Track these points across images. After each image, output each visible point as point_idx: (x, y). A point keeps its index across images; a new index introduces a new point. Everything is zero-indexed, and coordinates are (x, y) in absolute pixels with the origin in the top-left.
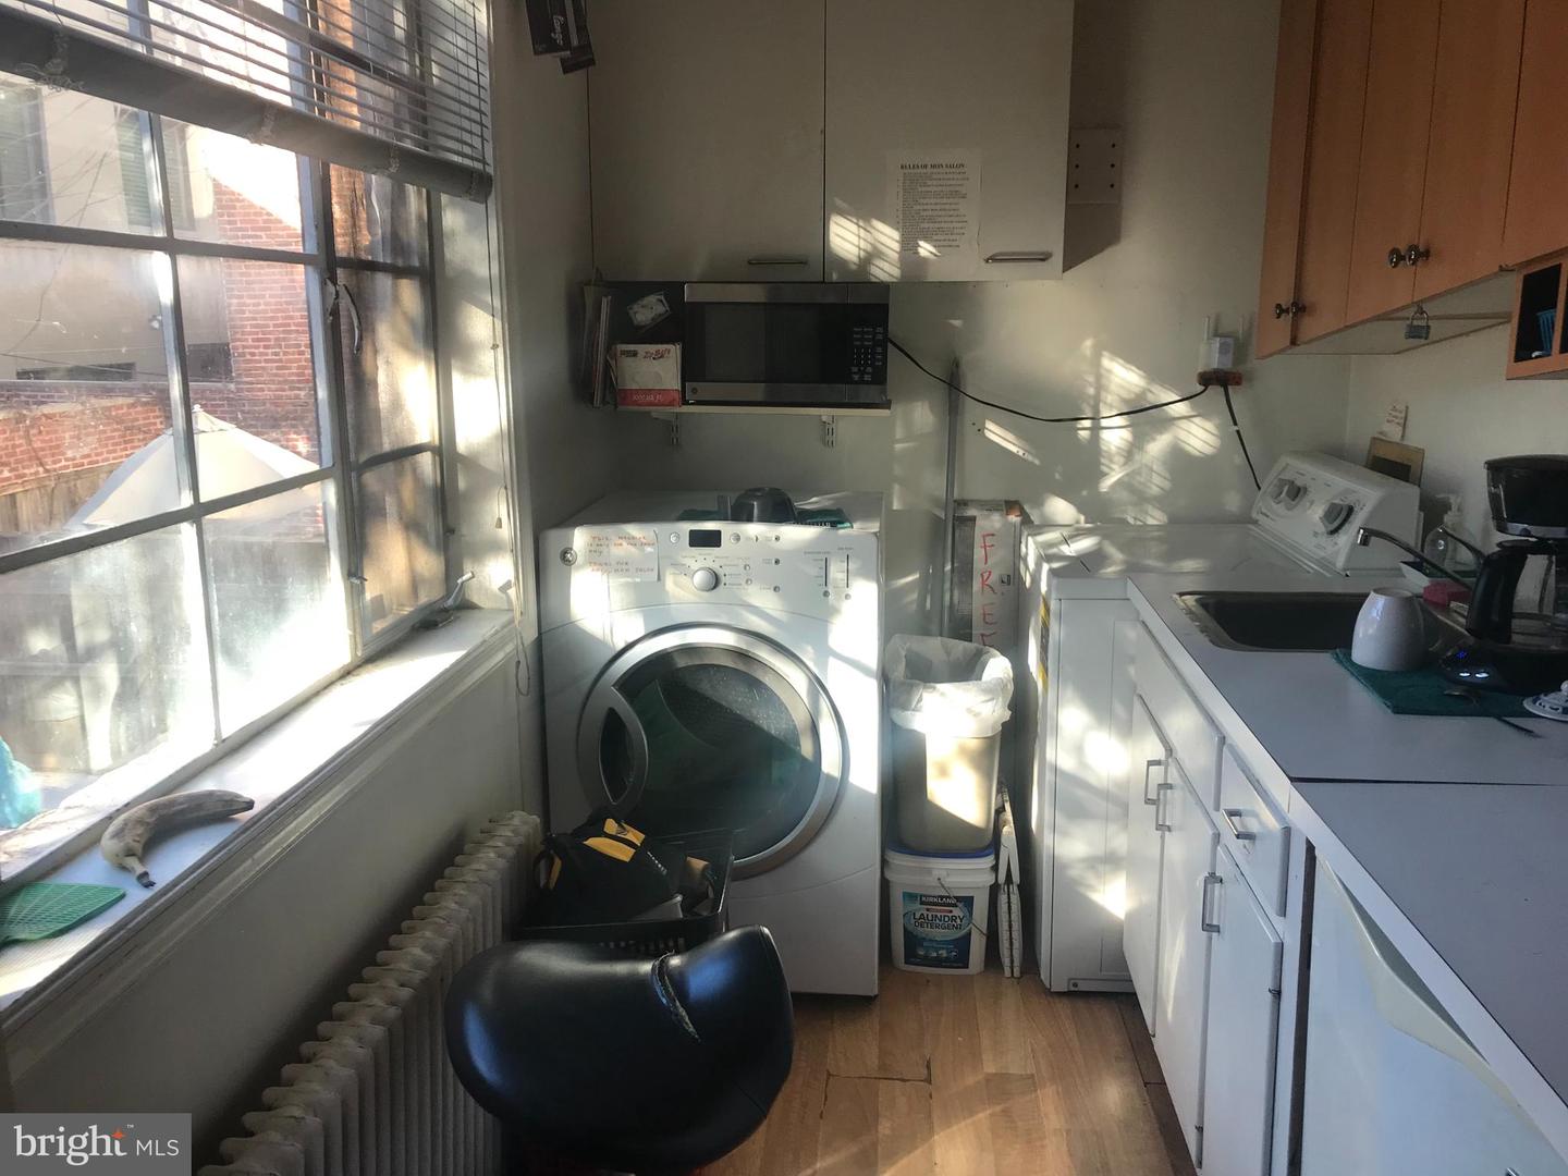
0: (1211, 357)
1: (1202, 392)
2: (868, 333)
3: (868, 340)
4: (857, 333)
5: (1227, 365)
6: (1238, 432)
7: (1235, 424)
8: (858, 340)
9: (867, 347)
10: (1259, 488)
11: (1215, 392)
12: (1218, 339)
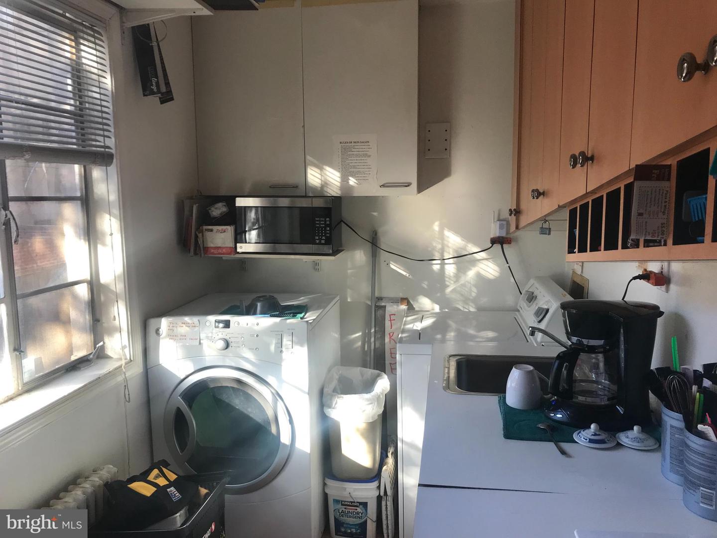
0: (495, 231)
1: (491, 247)
2: (322, 221)
3: (322, 224)
4: (317, 221)
5: (504, 234)
6: (509, 267)
7: (508, 263)
8: (318, 224)
9: (322, 228)
10: (521, 294)
11: (497, 247)
12: (498, 222)
